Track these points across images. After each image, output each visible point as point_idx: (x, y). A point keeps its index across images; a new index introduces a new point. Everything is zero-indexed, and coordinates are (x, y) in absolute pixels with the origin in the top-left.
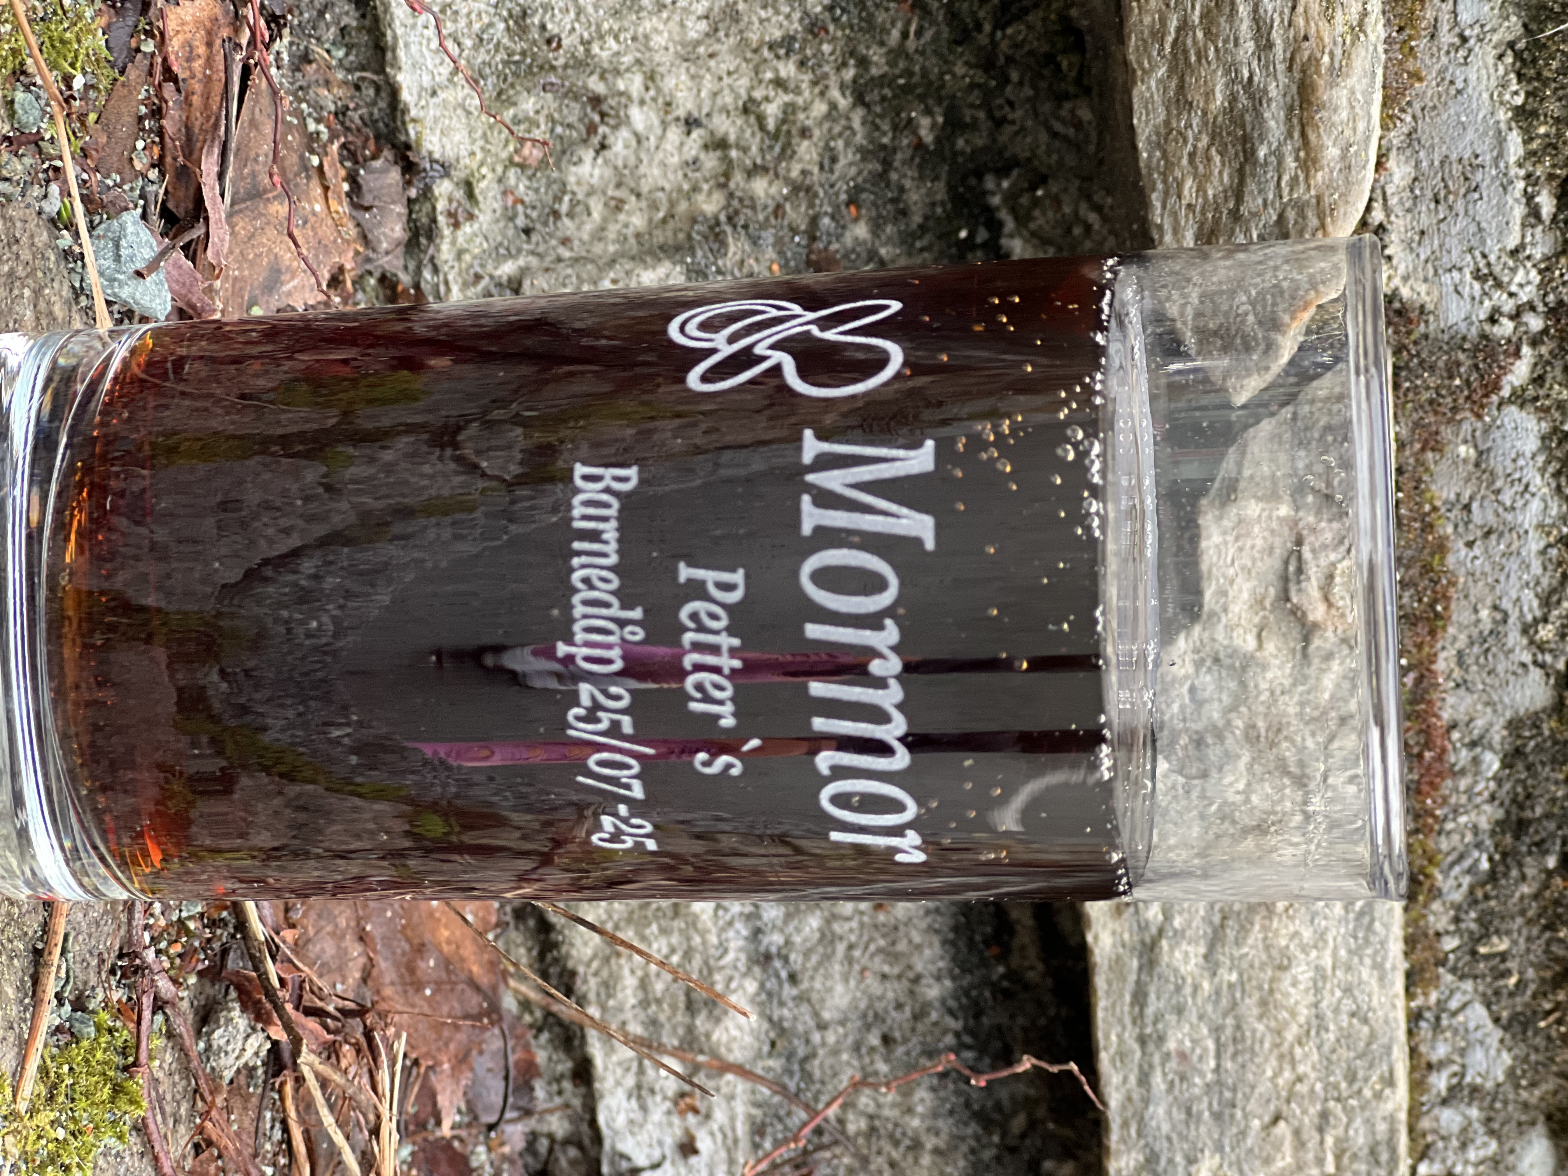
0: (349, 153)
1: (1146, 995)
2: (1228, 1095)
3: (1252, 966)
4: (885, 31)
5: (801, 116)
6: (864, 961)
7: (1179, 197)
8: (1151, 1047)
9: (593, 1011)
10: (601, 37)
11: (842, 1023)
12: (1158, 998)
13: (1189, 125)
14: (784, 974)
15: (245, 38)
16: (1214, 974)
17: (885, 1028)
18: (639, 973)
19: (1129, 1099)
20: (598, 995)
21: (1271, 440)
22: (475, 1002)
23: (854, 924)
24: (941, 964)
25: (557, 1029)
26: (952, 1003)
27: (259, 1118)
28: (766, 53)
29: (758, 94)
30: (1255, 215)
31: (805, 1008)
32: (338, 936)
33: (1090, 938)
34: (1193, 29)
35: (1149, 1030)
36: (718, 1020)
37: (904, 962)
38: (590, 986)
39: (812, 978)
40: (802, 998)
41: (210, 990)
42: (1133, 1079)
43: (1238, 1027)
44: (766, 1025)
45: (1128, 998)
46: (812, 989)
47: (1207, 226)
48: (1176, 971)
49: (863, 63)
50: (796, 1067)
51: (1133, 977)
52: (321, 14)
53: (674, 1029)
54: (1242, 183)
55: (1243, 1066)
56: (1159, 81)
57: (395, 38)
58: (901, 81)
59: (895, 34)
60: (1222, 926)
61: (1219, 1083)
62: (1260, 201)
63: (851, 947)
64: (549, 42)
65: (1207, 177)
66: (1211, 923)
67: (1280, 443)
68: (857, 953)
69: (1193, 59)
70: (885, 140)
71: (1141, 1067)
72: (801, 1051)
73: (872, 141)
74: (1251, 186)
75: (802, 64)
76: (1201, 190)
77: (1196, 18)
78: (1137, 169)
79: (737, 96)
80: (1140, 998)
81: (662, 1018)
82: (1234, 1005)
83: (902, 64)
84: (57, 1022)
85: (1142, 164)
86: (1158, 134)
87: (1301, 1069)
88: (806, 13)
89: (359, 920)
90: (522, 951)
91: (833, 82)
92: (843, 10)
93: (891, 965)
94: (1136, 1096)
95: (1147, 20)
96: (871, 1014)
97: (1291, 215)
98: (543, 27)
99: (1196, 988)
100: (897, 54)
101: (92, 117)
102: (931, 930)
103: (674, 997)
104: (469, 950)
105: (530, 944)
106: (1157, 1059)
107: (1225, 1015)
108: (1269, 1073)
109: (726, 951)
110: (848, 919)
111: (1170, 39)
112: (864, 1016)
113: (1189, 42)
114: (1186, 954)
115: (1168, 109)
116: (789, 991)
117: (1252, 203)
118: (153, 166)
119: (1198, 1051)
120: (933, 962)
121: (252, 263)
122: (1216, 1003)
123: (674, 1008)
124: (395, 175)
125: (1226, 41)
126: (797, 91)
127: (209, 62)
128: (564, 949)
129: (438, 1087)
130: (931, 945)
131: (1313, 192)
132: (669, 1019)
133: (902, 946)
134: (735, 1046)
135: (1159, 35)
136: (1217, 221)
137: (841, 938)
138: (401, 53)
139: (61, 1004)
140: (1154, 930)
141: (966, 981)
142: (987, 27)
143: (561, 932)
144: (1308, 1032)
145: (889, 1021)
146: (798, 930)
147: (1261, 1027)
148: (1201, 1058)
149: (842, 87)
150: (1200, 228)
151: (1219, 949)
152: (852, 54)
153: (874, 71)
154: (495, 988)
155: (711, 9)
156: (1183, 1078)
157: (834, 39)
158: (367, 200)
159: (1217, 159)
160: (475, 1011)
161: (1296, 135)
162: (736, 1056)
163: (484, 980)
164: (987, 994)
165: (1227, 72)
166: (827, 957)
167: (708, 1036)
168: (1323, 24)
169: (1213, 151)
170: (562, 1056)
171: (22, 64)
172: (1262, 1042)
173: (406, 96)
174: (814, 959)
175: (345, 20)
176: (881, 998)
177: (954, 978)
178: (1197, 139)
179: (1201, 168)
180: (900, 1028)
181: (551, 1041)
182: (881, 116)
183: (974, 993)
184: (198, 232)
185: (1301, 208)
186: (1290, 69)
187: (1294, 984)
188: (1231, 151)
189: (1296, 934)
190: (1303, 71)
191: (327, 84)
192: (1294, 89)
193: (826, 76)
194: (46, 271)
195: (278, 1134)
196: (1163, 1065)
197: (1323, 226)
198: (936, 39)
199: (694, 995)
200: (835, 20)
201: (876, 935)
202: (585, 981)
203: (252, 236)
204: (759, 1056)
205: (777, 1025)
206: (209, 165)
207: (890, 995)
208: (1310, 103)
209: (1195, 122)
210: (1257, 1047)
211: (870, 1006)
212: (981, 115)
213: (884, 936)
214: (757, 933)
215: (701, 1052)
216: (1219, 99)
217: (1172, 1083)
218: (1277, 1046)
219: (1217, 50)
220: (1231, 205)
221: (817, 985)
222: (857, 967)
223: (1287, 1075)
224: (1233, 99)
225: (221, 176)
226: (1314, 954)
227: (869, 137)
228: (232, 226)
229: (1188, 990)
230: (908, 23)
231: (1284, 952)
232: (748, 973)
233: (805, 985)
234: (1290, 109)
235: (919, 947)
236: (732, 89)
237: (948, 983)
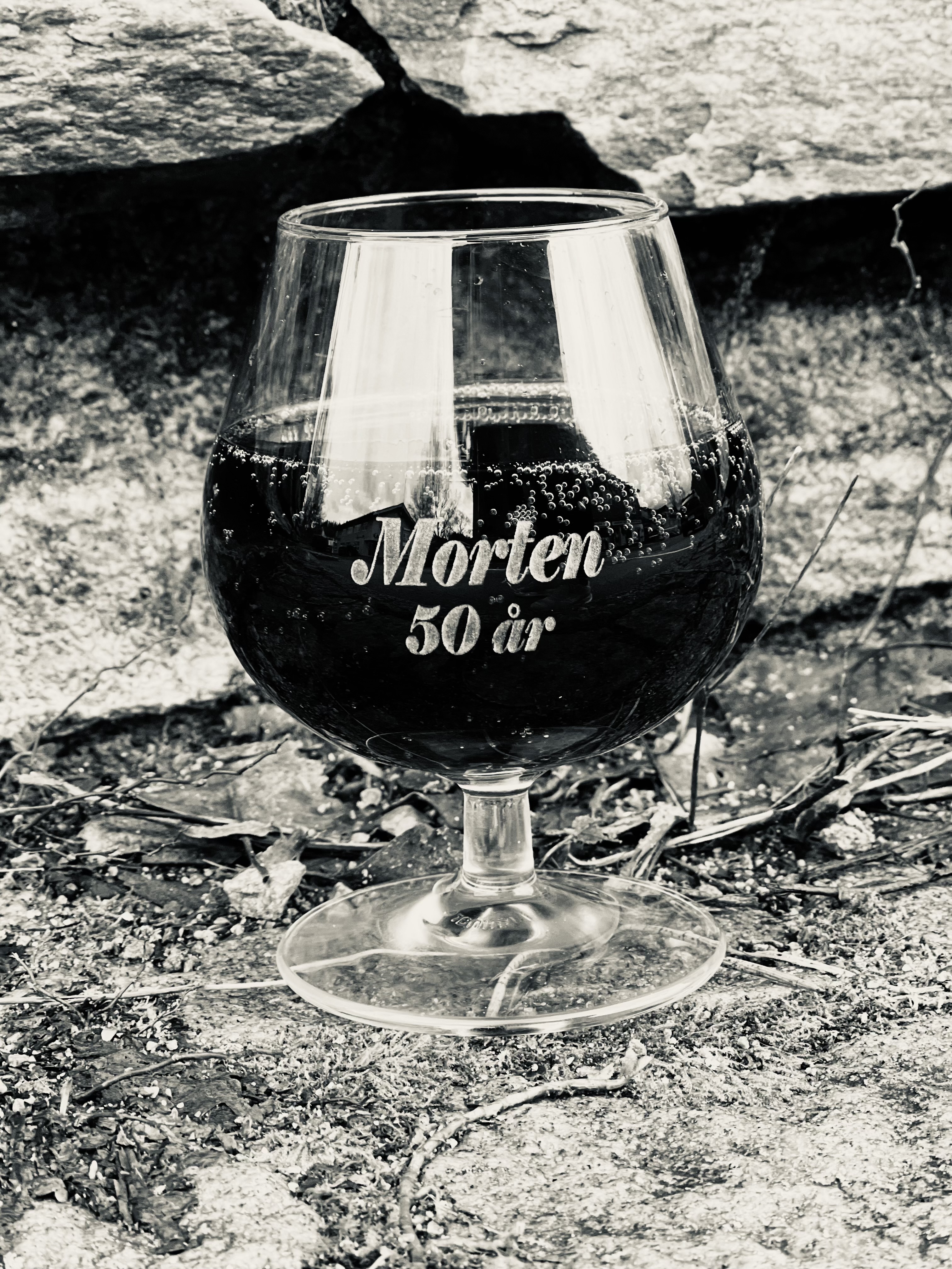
0: (221, 743)
1: (857, 154)
2: (940, 91)
3: (836, 72)
4: (144, 352)
5: (206, 414)
6: (850, 373)
7: (231, 128)
8: (900, 150)
9: (885, 580)
10: (142, 558)
11: (901, 391)
12: (860, 144)
13: (178, 121)
14: (860, 435)
15: (108, 803)
16: (841, 101)
17: (907, 359)
18: (855, 544)
19: (942, 166)
20: (873, 576)
21: (417, 59)
22: (867, 668)
23: (820, 381)
24: (853, 315)
25: (904, 609)
26: (887, 308)
27: (916, 819)
28: (157, 439)
29: (189, 446)
30: (243, 71)
31: (888, 420)
32: (800, 763)
33: (810, 197)
34: (106, 118)
35: (886, 152)
36: (892, 485)
37: (850, 344)
38: (866, 583)
39: (864, 414)
40: (880, 422)
41: (814, 852)
42: (926, 164)
43: (885, 83)
44: (899, 449)
45: (860, 168)
46: (873, 415)
47: (254, 108)
48: (838, 131)
49: (168, 369)
50: (936, 428)
51: (843, 164)
52: (122, 760)
53: (900, 519)
54: (220, 82)
55: (917, 79)
56: (146, 143)
57: (139, 707)
58: (182, 341)
59: (147, 345)
60: (802, 95)
61: (930, 97)
62: (233, 68)
63: (839, 384)
64: (144, 596)
65: (216, 108)
66: (800, 104)
67: (420, 51)
68: (844, 380)
69: (128, 118)
70: (225, 352)
71: (917, 157)
72: (925, 423)
73: (226, 362)
74: (221, 74)
75: (167, 413)
76: (225, 112)
77: (97, 116)
78: (213, 159)
79: (192, 462)
80: (859, 158)
81: (891, 528)
82: (867, 86)
83: (170, 340)
84: (800, 951)
85: (209, 156)
86: (185, 144)
87: (920, 35)
88: (130, 410)
89: (792, 749)
90: (841, 634)
91: (181, 391)
92: (128, 382)
93: (853, 353)
94: (941, 161)
95: (101, 152)
96: (894, 370)
97: (242, 45)
98: (134, 600)
99: (853, 115)
100: (163, 346)
101: (157, 910)
102: (825, 323)
103: (874, 518)
104: (831, 672)
105: (834, 628)
106: (910, 145)
107: (875, 93)
108: (923, 59)
109: (837, 479)
110: (815, 386)
111: (114, 135)
112: (897, 375)
113: (116, 121)
114: (825, 123)
115: (167, 137)
116: (874, 431)
117: (234, 74)
118: (202, 872)
119: (905, 114)
120: (851, 321)
121: (285, 809)
122: (864, 99)
123: (882, 519)
124: (238, 711)
125: (114, 94)
126: (187, 417)
127: (131, 831)
128: (836, 601)
129: (925, 693)
130: (837, 323)
131: (225, 28)
132: (892, 522)
133: (838, 345)
134: (914, 473)
135: (111, 144)
136: (249, 100)
137: (831, 391)
138: (149, 703)
139: (787, 949)
140: (805, 148)
141: (870, 296)
142: (144, 278)
143: (823, 603)
144: (891, 30)
145: (902, 356)
146: (824, 424)
147: (886, 66)
148: (910, 111)
149: (184, 383)
150: (256, 113)
151: (821, 98)
152: (160, 376)
153: (175, 360)
154: (861, 653)
155: (122, 478)
156: (926, 125)
157: (149, 390)
158: (254, 730)
159: (202, 100)
160: (874, 667)
161: (182, 41)
162: (922, 473)
163: (854, 660)
164: (883, 281)
165: (137, 93)
166: (846, 402)
167: (905, 494)
168: (100, 22)
169: (197, 103)
170: (925, 605)
171: (105, 953)
172: (897, 65)
173: (181, 700)
174: (848, 412)
175: (127, 742)
176: (882, 362)
177: (866, 305)
178: (188, 115)
179: (210, 112)
180: (908, 347)
181: (914, 614)
182: (208, 355)
183: (881, 290)
184: (247, 841)
185: (237, 38)
186: (134, 46)
187: (851, 40)
188: (196, 89)
189: (811, 39)
190: (135, 36)
191: (172, 756)
192: (150, 43)
193: (176, 396)
194: (257, 942)
195: (932, 807)
196: (914, 141)
197: (250, 21)
198: (151, 316)
199: (872, 503)
200: (135, 388)
201: (829, 364)
202: (862, 586)
203: (262, 808)
204: (924, 455)
205: (899, 441)
206: (199, 832)
207: (879, 355)
208: (159, 31)
209: (175, 116)
210: (902, 69)
211: (888, 370)
212: (210, 283)
213: (830, 358)
214: (825, 454)
215: (917, 499)
216: (159, 99)
217: (931, 134)
218: (901, 54)
219: (121, 100)
220: (236, 90)
221: (869, 410)
222: (855, 380)
223: (925, 45)
224: (157, 88)
225: (209, 824)
226: (826, 25)
227: (221, 365)
228: (249, 819)
229: (854, 122)
230: (139, 336)
231: (826, 48)
232: (855, 461)
233: (869, 420)
234: (164, 46)
235: (839, 332)
236: (186, 465)
237: (870, 310)
